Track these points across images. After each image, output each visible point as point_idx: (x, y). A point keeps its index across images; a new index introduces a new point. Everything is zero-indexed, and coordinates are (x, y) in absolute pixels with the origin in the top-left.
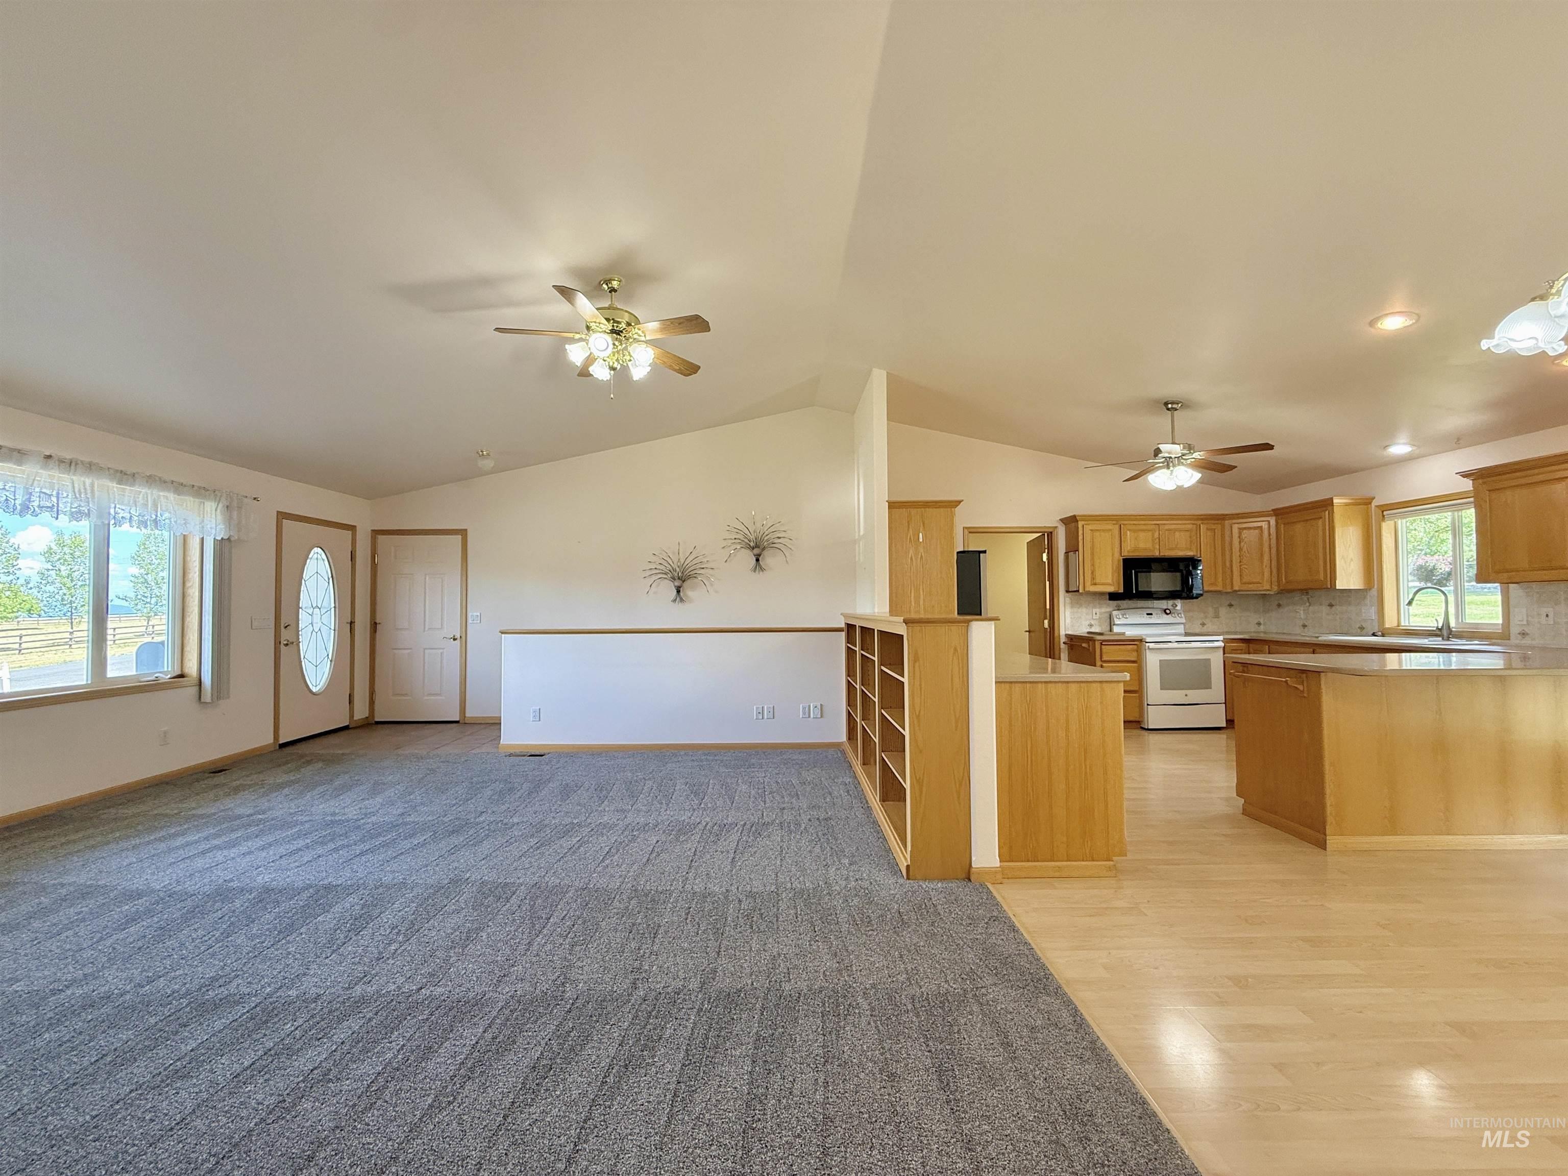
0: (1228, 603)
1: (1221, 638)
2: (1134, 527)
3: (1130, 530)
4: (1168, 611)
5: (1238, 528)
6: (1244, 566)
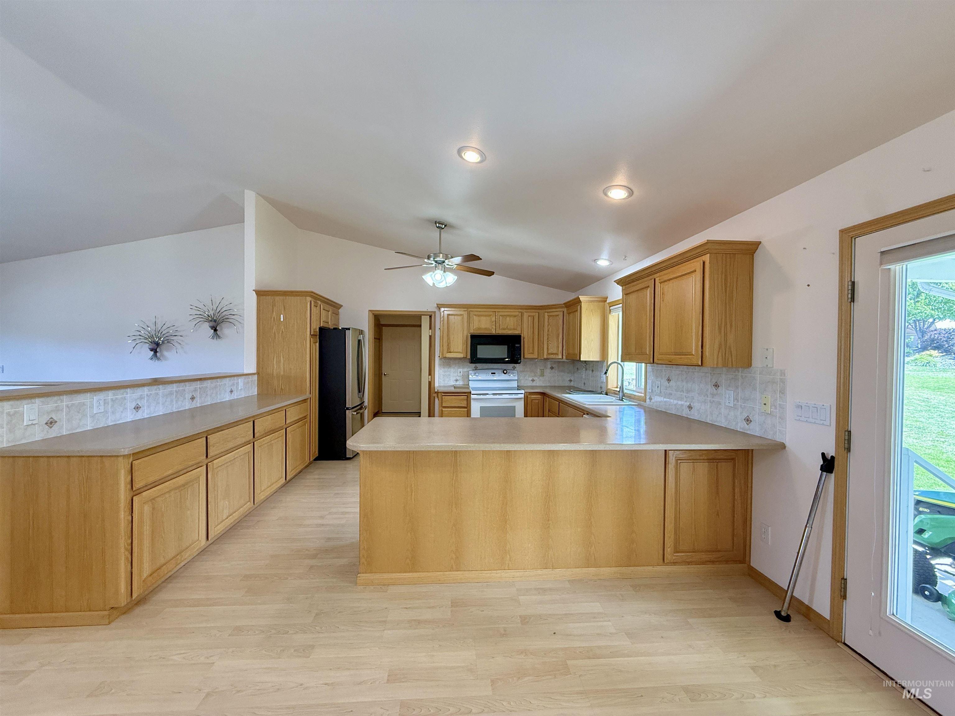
0: (549, 366)
1: (523, 392)
2: (476, 313)
3: (475, 315)
4: (505, 372)
5: (548, 316)
6: (550, 342)
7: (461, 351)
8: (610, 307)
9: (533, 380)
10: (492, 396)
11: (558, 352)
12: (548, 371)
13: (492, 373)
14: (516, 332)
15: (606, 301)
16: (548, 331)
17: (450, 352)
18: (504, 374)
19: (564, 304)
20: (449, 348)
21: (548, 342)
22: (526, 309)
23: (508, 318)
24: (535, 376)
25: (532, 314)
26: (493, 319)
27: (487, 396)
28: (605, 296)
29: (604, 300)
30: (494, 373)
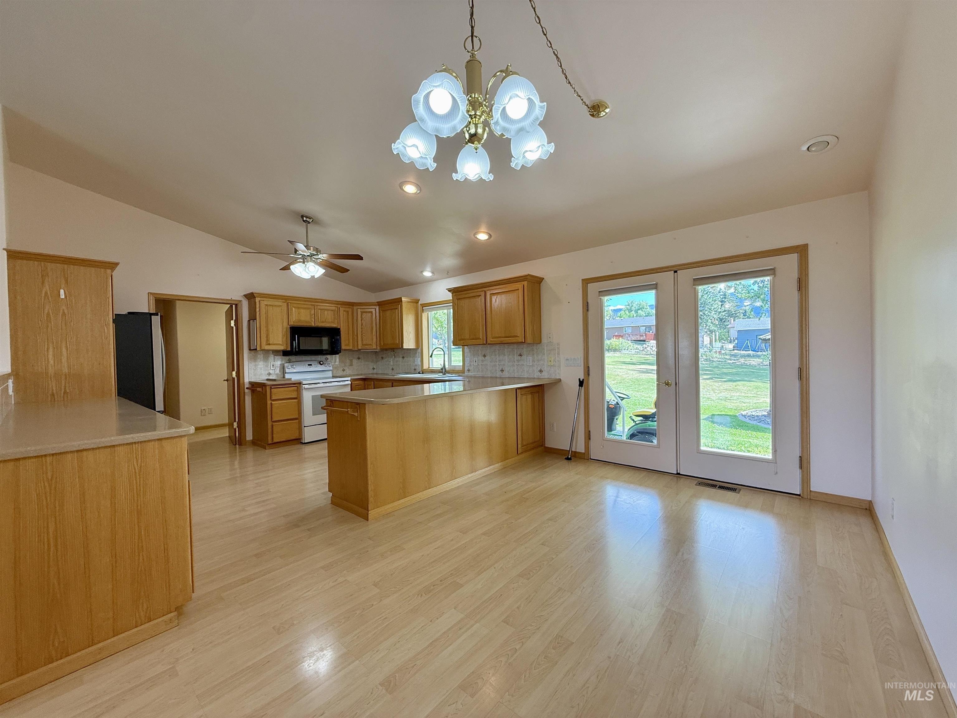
0: (357, 357)
1: (349, 379)
2: (295, 305)
3: (294, 307)
4: (322, 363)
5: (361, 312)
6: (364, 334)
7: (281, 343)
8: (423, 307)
9: (344, 370)
10: (322, 385)
11: (373, 342)
12: (355, 361)
13: (309, 365)
14: (334, 325)
15: (418, 303)
16: (362, 325)
17: (269, 344)
18: (320, 366)
19: (377, 302)
20: (268, 340)
21: (362, 334)
22: (341, 304)
23: (326, 312)
24: (345, 366)
25: (347, 309)
26: (313, 312)
27: (318, 385)
28: (418, 298)
29: (417, 301)
30: (311, 365)
